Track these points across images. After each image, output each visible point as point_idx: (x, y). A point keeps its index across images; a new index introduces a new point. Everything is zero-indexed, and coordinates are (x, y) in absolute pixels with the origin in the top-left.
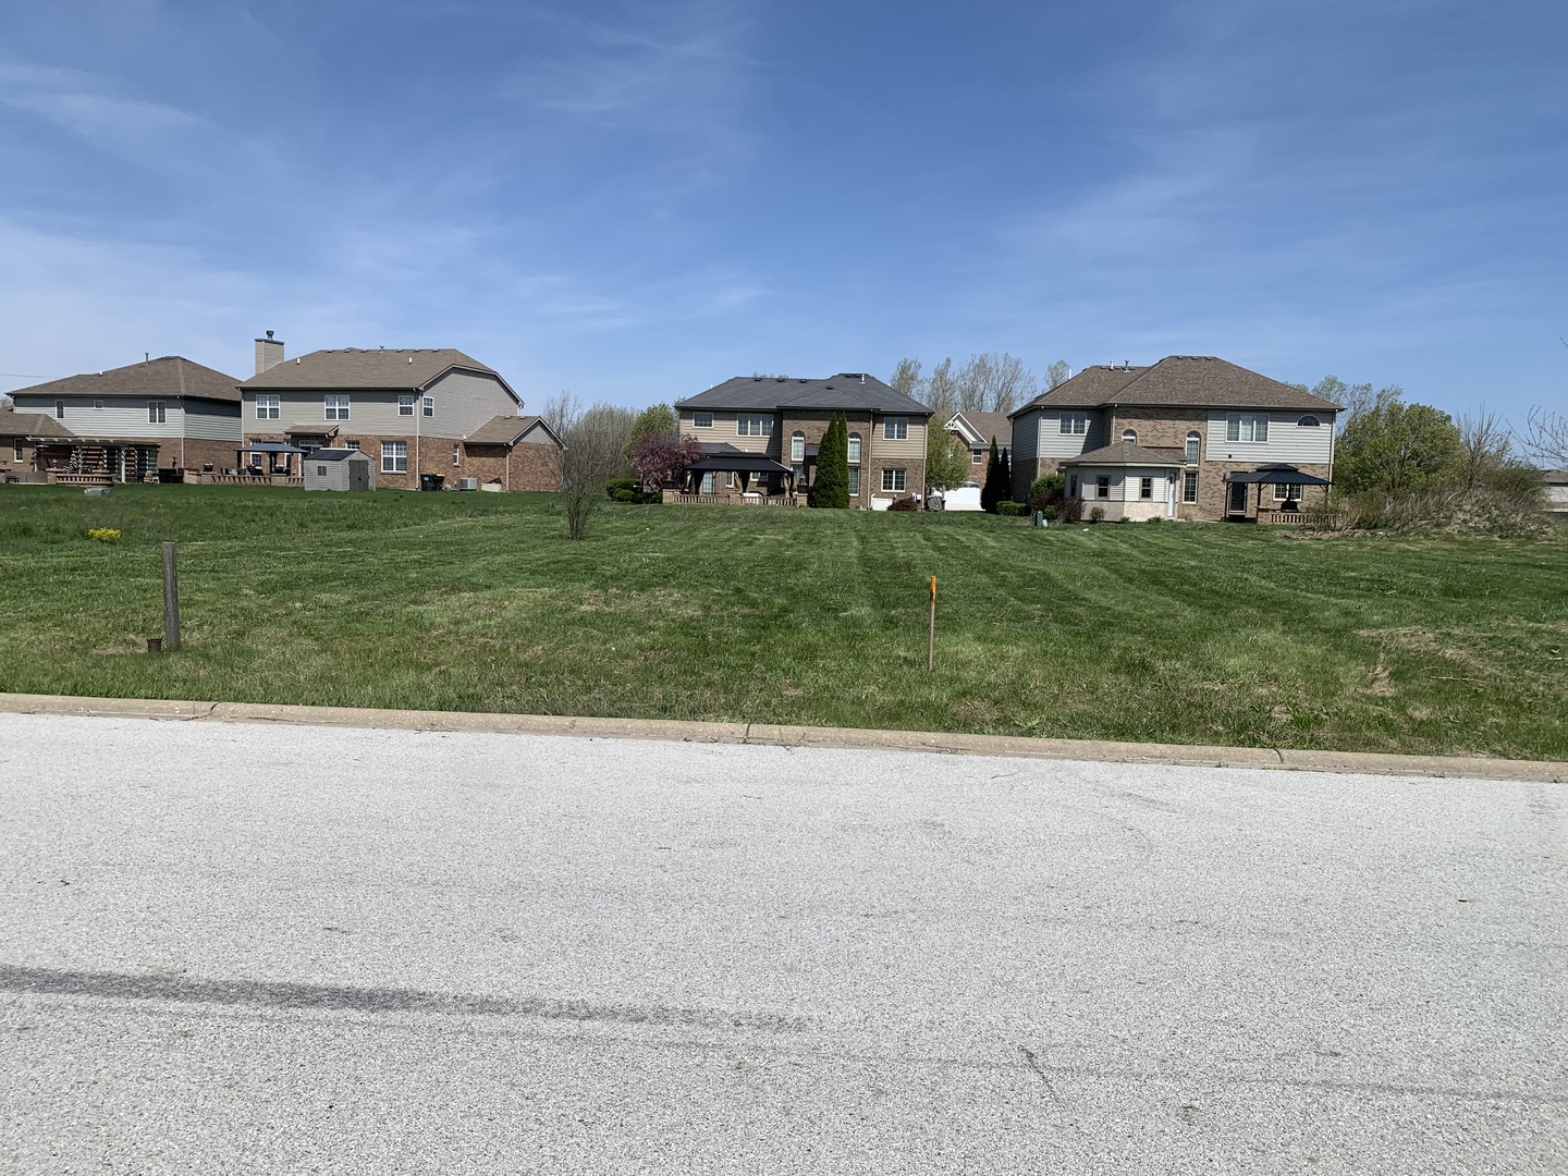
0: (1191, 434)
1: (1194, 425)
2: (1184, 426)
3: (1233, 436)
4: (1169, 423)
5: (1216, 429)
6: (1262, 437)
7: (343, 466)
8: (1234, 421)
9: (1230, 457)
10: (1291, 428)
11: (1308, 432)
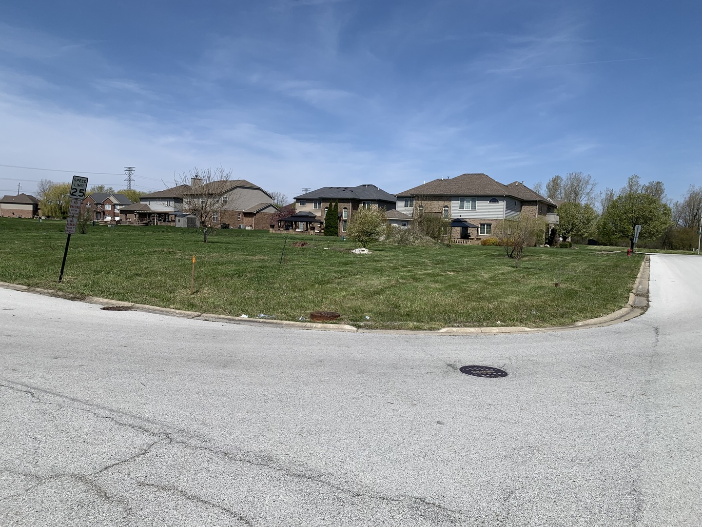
0: (445, 207)
1: (446, 203)
2: (442, 203)
3: (462, 207)
4: (436, 202)
5: (455, 204)
6: (474, 208)
7: (185, 219)
8: (462, 201)
9: (460, 216)
10: (486, 203)
11: (494, 205)
